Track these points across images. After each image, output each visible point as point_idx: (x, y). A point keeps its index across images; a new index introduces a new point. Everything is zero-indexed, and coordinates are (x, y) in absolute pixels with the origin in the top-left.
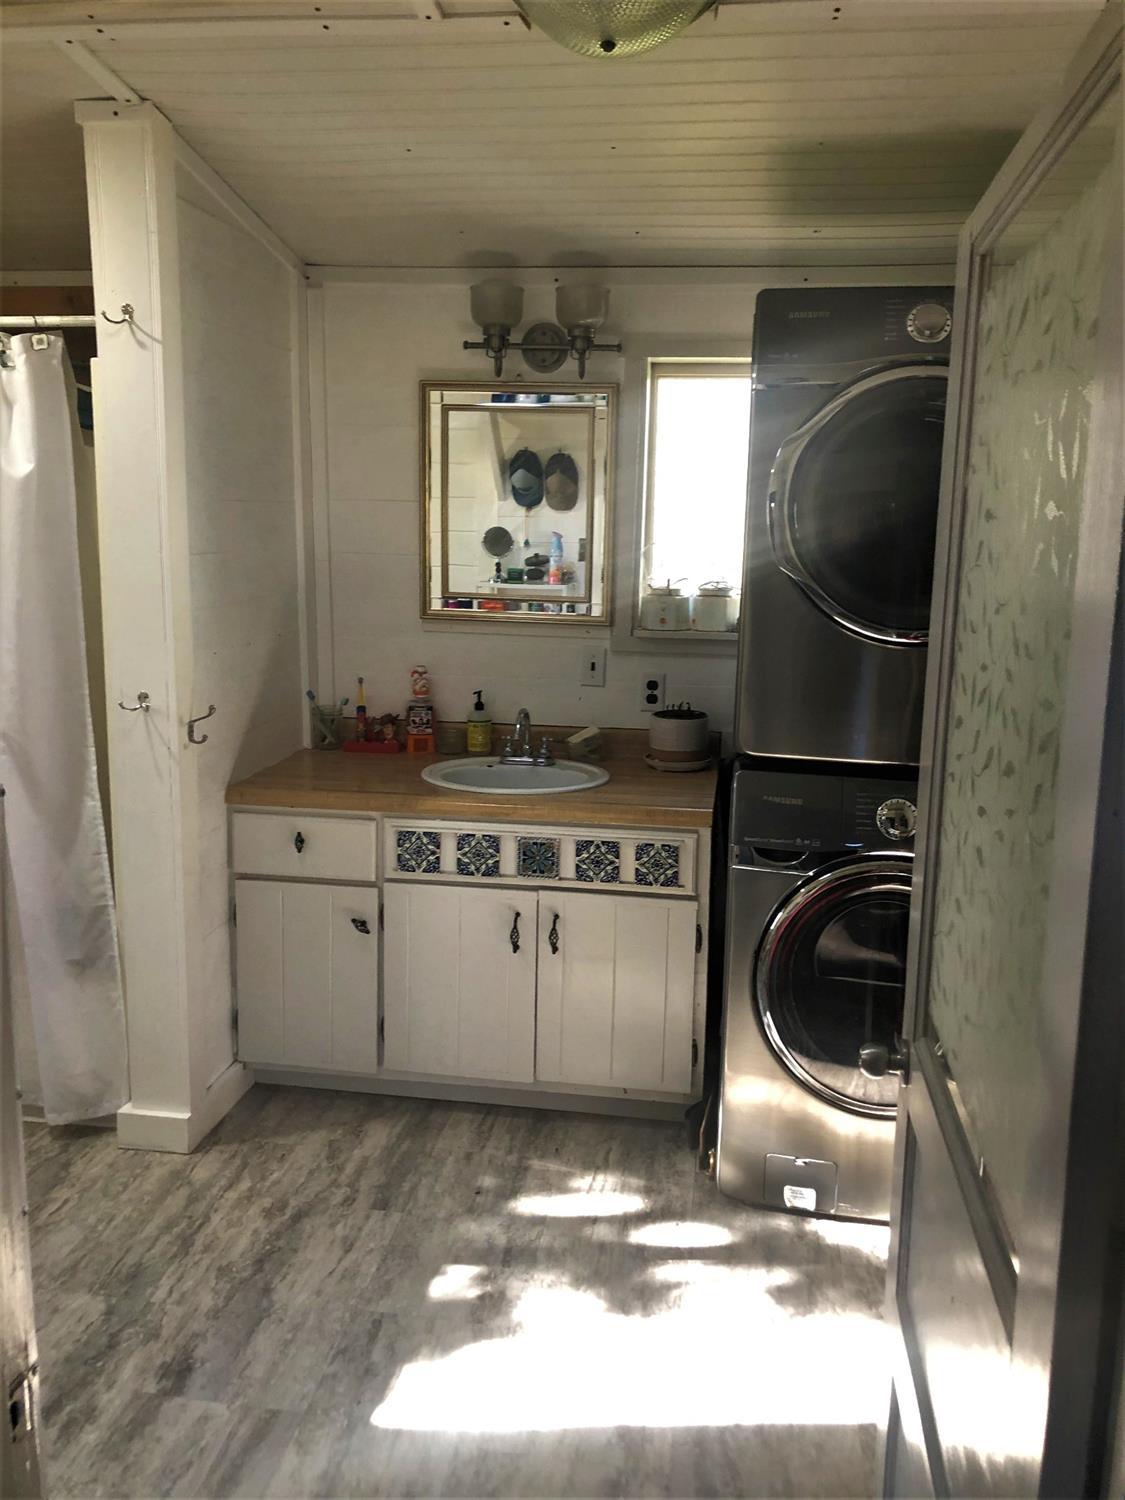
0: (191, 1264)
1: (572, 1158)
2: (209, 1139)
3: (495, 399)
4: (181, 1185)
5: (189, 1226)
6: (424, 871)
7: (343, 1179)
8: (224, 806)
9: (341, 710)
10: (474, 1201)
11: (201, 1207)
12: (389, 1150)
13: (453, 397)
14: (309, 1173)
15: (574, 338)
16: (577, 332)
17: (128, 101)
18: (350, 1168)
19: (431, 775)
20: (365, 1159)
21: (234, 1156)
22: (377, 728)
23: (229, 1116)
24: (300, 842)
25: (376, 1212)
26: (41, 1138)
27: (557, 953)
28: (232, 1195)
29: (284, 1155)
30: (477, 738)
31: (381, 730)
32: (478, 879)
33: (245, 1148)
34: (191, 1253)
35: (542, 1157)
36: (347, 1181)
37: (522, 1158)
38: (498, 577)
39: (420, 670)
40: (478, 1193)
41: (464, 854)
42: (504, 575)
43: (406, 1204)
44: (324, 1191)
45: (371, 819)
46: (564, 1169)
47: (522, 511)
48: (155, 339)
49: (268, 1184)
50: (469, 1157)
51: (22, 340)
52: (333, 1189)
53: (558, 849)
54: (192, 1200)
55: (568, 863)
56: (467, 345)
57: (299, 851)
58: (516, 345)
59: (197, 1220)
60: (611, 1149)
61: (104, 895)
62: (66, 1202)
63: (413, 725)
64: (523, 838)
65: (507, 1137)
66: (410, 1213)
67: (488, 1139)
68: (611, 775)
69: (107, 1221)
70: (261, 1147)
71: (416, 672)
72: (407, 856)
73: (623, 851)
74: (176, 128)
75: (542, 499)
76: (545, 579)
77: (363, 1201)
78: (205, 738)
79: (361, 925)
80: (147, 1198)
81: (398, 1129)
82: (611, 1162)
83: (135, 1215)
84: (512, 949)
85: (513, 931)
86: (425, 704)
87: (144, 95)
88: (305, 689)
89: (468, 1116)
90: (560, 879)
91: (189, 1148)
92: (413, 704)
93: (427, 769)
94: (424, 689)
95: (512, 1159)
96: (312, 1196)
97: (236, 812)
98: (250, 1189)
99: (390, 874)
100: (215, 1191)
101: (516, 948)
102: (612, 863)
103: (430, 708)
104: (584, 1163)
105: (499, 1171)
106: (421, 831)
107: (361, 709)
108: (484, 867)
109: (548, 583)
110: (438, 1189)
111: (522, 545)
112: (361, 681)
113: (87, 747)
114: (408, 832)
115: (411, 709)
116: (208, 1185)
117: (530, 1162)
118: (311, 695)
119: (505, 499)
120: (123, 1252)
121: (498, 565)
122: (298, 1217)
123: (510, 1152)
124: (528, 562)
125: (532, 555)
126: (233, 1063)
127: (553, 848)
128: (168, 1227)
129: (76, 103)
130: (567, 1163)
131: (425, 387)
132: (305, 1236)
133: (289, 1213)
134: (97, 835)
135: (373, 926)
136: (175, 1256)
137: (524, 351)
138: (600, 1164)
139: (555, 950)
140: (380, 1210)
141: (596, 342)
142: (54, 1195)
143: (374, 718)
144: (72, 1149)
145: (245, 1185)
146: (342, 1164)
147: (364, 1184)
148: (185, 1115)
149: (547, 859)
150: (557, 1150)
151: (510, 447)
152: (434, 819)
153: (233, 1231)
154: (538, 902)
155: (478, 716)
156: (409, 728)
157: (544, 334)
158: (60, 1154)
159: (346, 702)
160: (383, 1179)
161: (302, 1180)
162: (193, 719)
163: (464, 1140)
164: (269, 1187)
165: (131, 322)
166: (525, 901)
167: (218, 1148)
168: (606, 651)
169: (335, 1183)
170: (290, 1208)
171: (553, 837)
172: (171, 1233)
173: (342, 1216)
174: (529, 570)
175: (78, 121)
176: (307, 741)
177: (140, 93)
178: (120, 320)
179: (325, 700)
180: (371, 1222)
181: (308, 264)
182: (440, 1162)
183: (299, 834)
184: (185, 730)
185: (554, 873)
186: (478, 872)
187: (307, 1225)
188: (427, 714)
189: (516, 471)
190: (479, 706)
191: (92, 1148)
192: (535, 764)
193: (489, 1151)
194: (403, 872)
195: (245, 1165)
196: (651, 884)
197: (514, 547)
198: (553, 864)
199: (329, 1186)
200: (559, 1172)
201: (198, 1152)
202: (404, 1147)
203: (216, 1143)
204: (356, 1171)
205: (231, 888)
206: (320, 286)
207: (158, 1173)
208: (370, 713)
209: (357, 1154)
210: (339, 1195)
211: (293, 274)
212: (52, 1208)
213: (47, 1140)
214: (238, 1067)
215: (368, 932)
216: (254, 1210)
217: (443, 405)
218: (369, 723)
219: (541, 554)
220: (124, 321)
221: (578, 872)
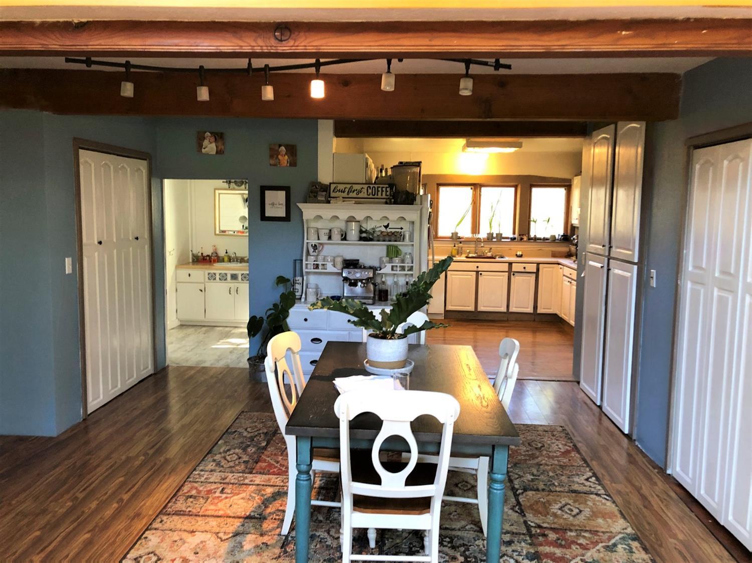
6: (213, 280)
30: (226, 259)
32: (223, 281)
41: (220, 277)
45: (203, 270)
53: (238, 275)
55: (240, 278)
56: (223, 182)
57: (189, 277)
63: (213, 256)
64: (231, 273)
71: (213, 246)
72: (210, 277)
84: (229, 294)
85: (229, 291)
88: (190, 249)
92: (213, 253)
94: (215, 249)
97: (177, 270)
99: (207, 281)
103: (216, 253)
107: (202, 254)
108: (224, 279)
112: (202, 249)
114: (210, 273)
118: (192, 251)
131: (215, 189)
135: (203, 290)
137: (235, 183)
149: (236, 277)
152: (215, 270)
154: (234, 285)
155: (226, 254)
159: (199, 253)
176: (192, 259)
183: (189, 273)
185: (237, 280)
192: (237, 263)
205: (176, 285)
208: (204, 255)
217: (219, 193)
218: (204, 257)
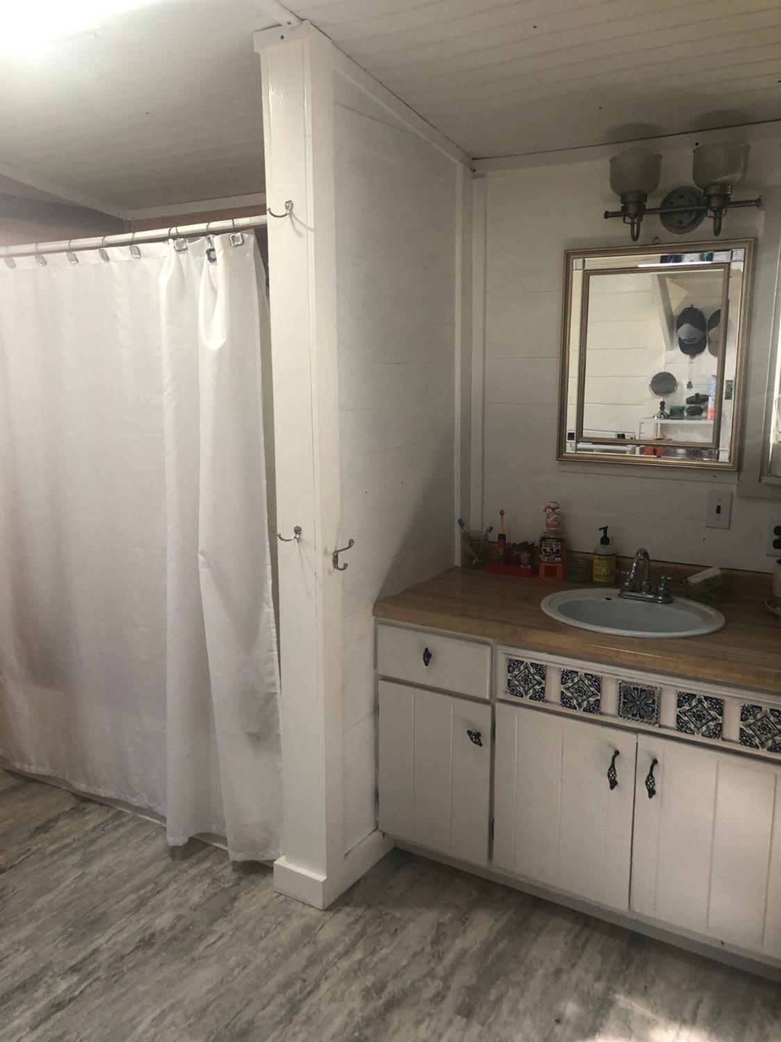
0: (290, 1035)
1: (659, 1002)
2: (341, 901)
3: (663, 260)
4: (309, 942)
5: (301, 990)
6: (530, 698)
7: (440, 971)
8: (372, 619)
9: (486, 535)
10: (553, 1030)
11: (315, 971)
12: (487, 947)
13: (593, 262)
14: (412, 956)
15: (710, 197)
16: (713, 191)
17: (289, 23)
18: (449, 958)
19: (549, 607)
20: (464, 952)
21: (356, 921)
22: (516, 553)
23: (365, 877)
24: (427, 656)
25: (459, 1018)
26: (225, 867)
27: (654, 797)
28: (344, 964)
29: (397, 930)
30: (601, 569)
31: (518, 555)
32: (579, 713)
33: (369, 914)
34: (294, 1022)
35: (629, 993)
36: (442, 974)
37: (609, 989)
38: (662, 414)
39: (553, 505)
40: (558, 1021)
41: (567, 689)
42: (667, 411)
43: (488, 1016)
44: (420, 980)
45: (488, 644)
46: (649, 1014)
47: (687, 358)
48: (308, 228)
49: (376, 959)
50: (558, 973)
51: (221, 239)
52: (428, 980)
53: (659, 698)
54: (311, 962)
55: (669, 713)
56: (607, 215)
57: (427, 665)
58: (652, 211)
59: (310, 984)
60: (701, 1001)
61: (273, 684)
62: (221, 936)
63: (543, 553)
64: (623, 681)
65: (599, 959)
66: (489, 1027)
67: (580, 957)
68: (727, 621)
69: (242, 966)
70: (380, 917)
71: (549, 507)
72: (516, 683)
73: (727, 708)
74: (335, 44)
75: (705, 348)
76: (704, 414)
77: (452, 1000)
78: (345, 566)
79: (476, 737)
80: (279, 950)
81: (500, 925)
82: (699, 1018)
83: (265, 966)
84: (608, 785)
85: (610, 769)
86: (558, 536)
87: (302, 16)
88: (457, 517)
89: (566, 924)
90: (660, 726)
91: (323, 904)
92: (547, 535)
93: (547, 598)
94: (556, 523)
95: (599, 987)
96: (409, 983)
97: (381, 624)
98: (360, 962)
99: (501, 695)
100: (331, 955)
101: (613, 784)
102: (714, 719)
103: (560, 540)
104: (671, 1011)
105: (584, 1001)
106: (529, 661)
107: (502, 537)
108: (585, 703)
109: (706, 418)
110: (521, 1007)
111: (685, 387)
112: (502, 513)
113: (265, 564)
114: (517, 661)
115: (543, 539)
116: (329, 947)
117: (617, 996)
118: (461, 523)
119: (672, 348)
120: (244, 1003)
121: (662, 404)
122: (391, 1005)
123: (598, 979)
124: (689, 401)
125: (693, 395)
126: (374, 831)
127: (654, 695)
128: (287, 985)
129: (254, 33)
130: (653, 1007)
131: (568, 257)
132: (391, 1030)
133: (385, 996)
134: (271, 635)
135: (486, 739)
136: (281, 1022)
137: (662, 215)
138: (687, 1017)
139: (652, 793)
140: (464, 1017)
141: (733, 199)
142: (215, 928)
143: (514, 544)
144: (243, 883)
145: (358, 955)
146: (443, 953)
147: (456, 983)
148: (321, 877)
149: (648, 705)
150: (646, 987)
151: (677, 306)
152: (541, 652)
153: (334, 1006)
154: (637, 744)
155: (603, 550)
156: (541, 556)
157: (682, 197)
158: (233, 886)
159: (491, 529)
160: (474, 981)
161: (404, 962)
162: (338, 549)
163: (558, 952)
164: (376, 964)
165: (291, 214)
166: (625, 741)
167: (347, 909)
168: (733, 493)
169: (431, 974)
170: (387, 991)
171: (653, 685)
172: (285, 994)
173: (430, 1015)
174: (689, 408)
175: (256, 50)
176: (458, 561)
177: (298, 15)
178: (284, 214)
179: (475, 526)
180: (453, 1028)
181: (474, 159)
182: (529, 974)
183: (427, 649)
184: (331, 558)
185: (654, 720)
186: (580, 707)
187: (395, 1017)
188: (557, 545)
189: (682, 325)
190: (605, 541)
191: (257, 885)
192: (654, 601)
193: (578, 972)
194: (512, 696)
195: (362, 934)
196: (757, 747)
197: (679, 389)
198: (653, 711)
199: (426, 976)
200: (643, 1018)
201: (331, 911)
202: (501, 946)
203: (347, 904)
204: (452, 965)
205: (376, 686)
206: (483, 176)
207: (295, 925)
208: (510, 540)
209: (459, 944)
210: (433, 987)
211: (460, 168)
212: (211, 939)
213: (229, 870)
214: (377, 835)
215: (481, 745)
216: (356, 987)
217: (584, 271)
218: (509, 549)
219: (700, 394)
220: (286, 215)
221: (678, 723)
